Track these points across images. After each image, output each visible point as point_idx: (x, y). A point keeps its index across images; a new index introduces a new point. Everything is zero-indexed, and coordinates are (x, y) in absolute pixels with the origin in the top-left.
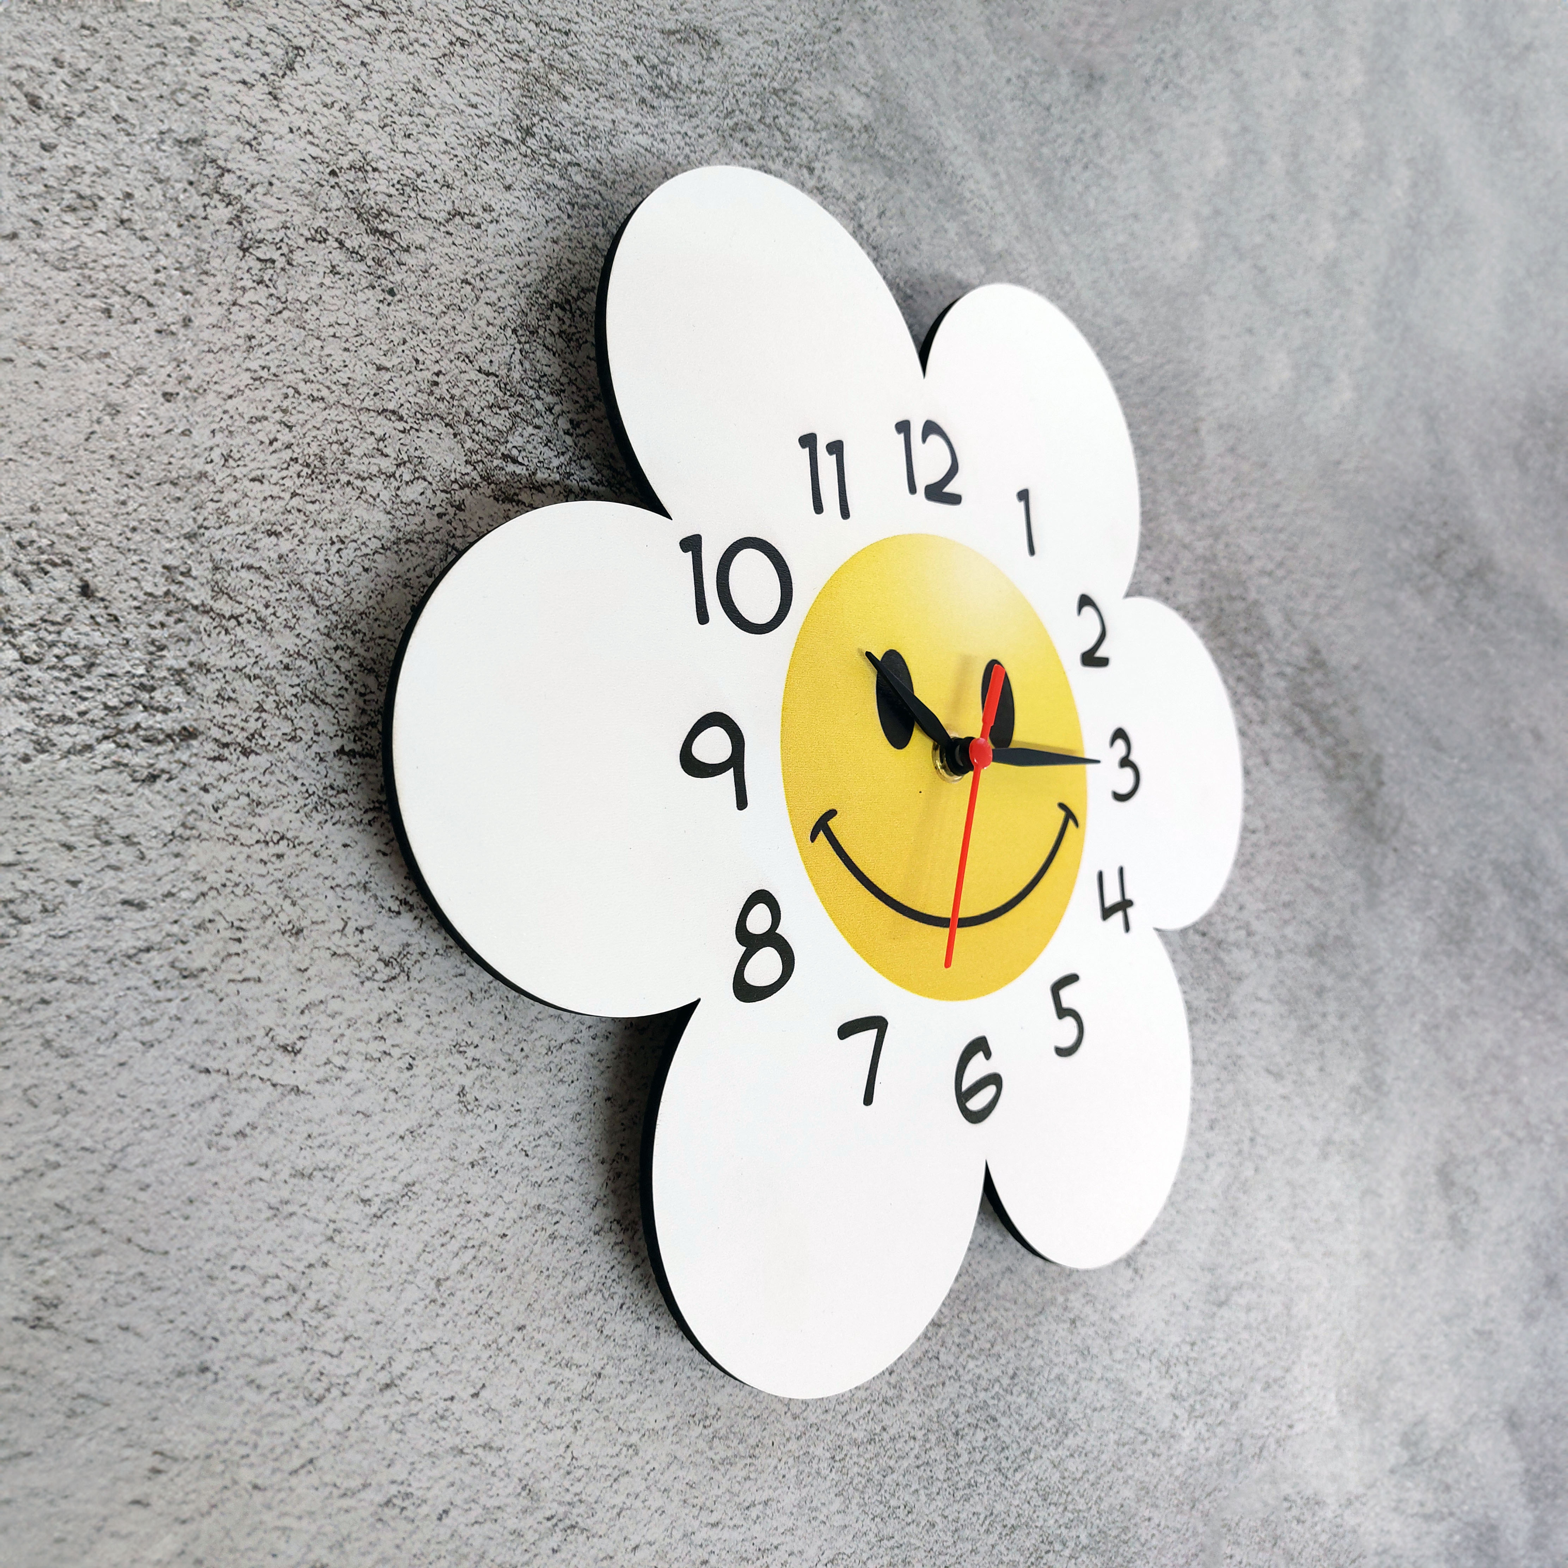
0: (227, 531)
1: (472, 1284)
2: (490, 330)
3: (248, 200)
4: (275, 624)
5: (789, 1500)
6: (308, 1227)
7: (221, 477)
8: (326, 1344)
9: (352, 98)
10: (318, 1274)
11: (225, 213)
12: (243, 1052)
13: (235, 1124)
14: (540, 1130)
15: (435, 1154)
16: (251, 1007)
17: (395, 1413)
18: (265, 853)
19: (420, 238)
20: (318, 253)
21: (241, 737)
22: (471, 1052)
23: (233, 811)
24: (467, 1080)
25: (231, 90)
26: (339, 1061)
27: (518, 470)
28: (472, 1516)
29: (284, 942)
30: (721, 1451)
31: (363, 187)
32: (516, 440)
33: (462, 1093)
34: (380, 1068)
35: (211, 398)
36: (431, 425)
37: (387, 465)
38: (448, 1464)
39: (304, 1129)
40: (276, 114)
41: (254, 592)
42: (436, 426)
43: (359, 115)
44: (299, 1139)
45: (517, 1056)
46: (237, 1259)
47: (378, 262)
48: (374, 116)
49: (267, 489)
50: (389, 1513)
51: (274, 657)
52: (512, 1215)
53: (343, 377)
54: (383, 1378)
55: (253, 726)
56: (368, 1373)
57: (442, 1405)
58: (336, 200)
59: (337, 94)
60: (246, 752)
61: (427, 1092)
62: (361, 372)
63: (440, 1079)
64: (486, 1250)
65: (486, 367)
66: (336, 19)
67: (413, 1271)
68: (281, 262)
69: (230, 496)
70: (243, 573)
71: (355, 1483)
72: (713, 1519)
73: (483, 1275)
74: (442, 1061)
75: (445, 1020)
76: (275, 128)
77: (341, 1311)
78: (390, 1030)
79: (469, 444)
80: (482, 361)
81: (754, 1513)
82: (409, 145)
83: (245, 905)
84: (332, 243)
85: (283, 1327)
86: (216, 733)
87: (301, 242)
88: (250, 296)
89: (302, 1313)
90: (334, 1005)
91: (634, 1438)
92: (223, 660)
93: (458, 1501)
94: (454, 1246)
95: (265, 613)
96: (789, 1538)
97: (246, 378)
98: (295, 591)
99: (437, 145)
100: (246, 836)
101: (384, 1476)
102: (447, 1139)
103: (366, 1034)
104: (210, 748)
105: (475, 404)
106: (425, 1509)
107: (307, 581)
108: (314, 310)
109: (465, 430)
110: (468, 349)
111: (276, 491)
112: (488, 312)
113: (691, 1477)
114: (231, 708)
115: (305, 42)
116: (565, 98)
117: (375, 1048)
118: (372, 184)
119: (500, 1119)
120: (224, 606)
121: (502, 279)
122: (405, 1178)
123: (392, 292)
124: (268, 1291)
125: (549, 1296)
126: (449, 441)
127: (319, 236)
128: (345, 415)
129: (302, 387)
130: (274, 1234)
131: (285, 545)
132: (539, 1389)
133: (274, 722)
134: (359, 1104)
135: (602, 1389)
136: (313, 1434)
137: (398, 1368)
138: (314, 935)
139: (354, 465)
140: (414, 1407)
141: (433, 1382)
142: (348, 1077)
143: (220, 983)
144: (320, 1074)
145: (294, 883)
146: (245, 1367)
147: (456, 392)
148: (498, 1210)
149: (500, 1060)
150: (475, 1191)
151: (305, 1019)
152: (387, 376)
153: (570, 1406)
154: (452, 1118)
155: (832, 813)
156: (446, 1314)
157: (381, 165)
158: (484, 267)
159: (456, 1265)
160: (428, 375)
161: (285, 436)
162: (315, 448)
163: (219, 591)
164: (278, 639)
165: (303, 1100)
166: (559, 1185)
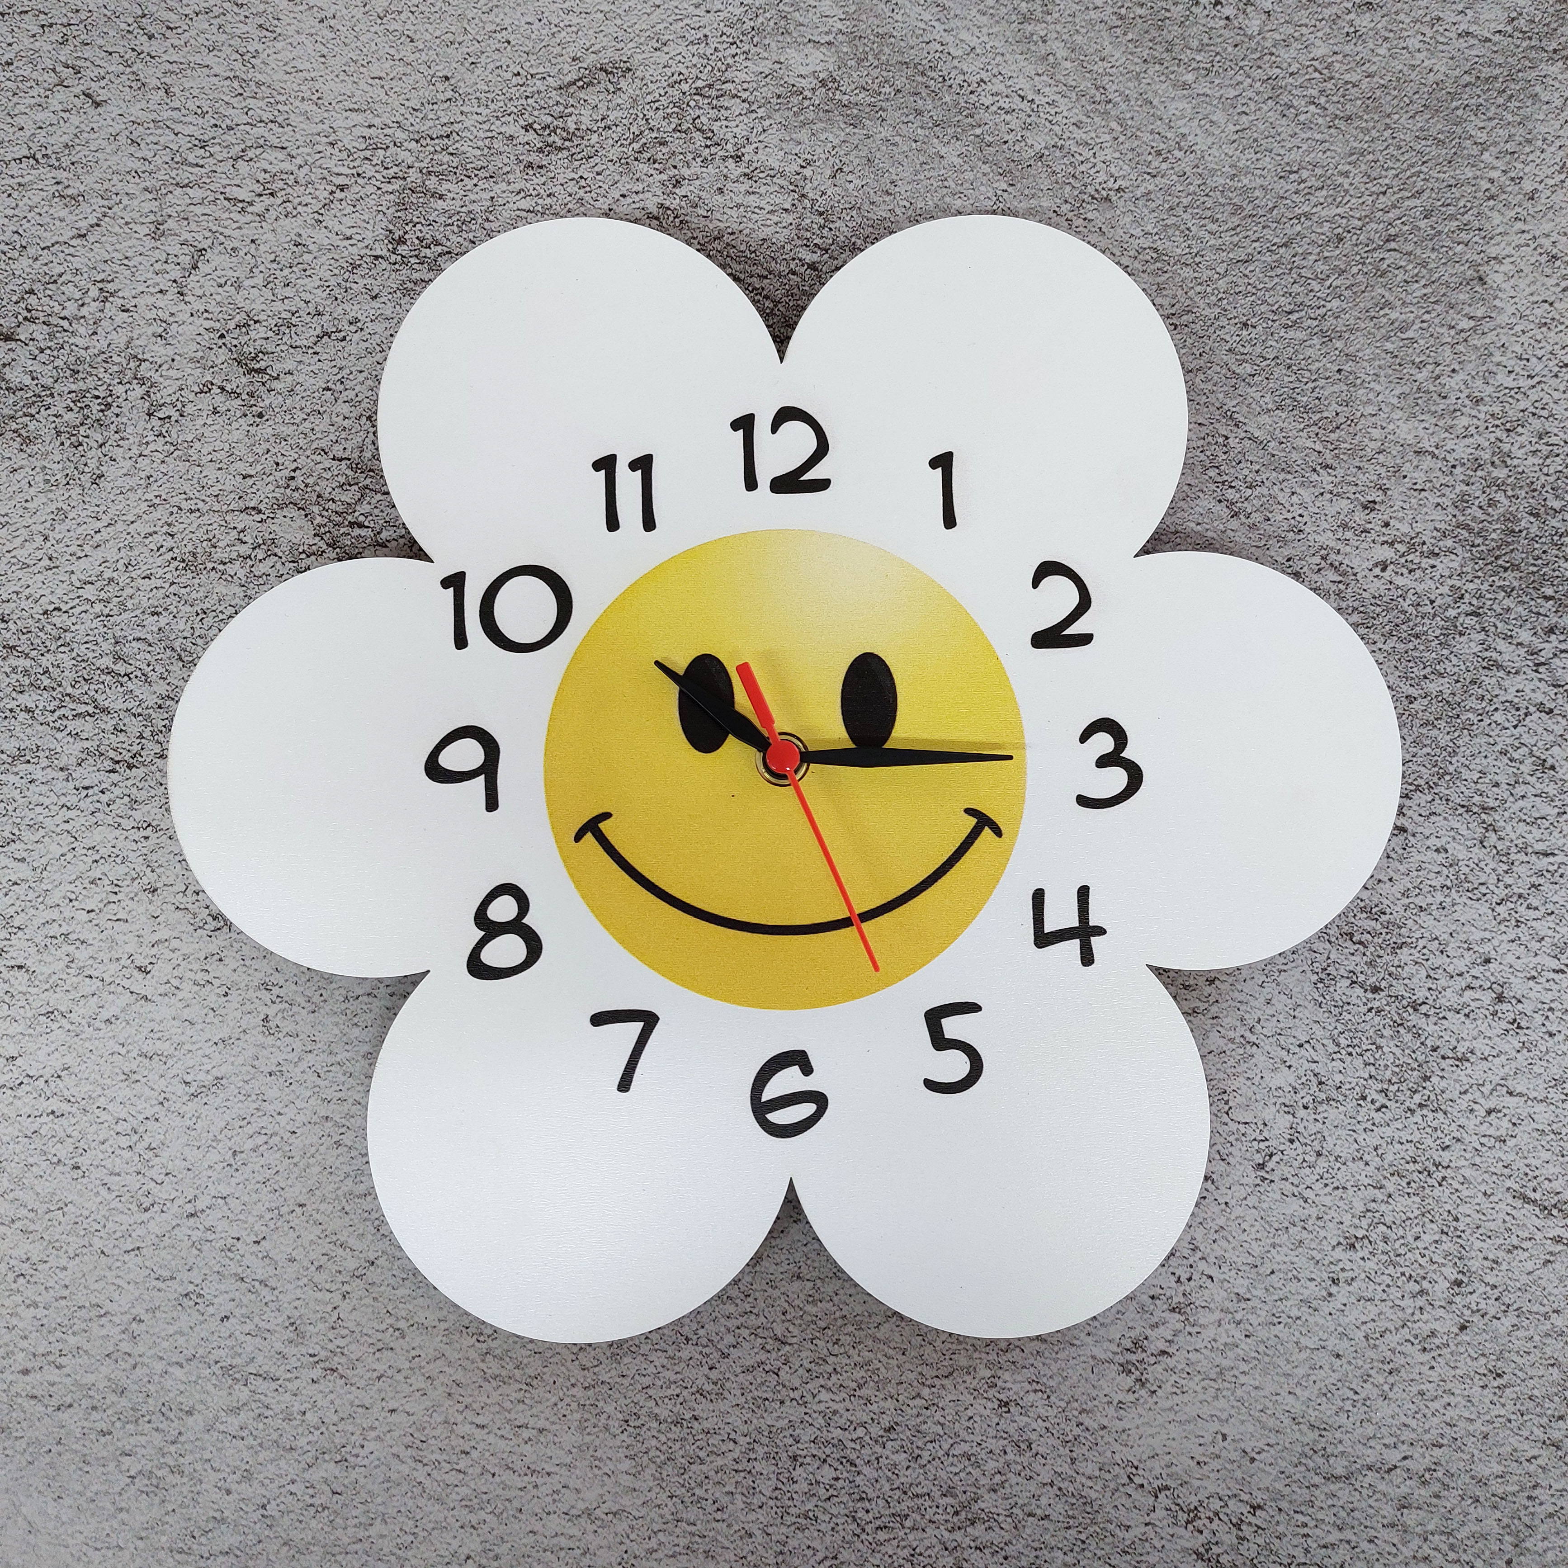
0: (125, 616)
1: (262, 1161)
2: (346, 423)
3: (156, 377)
4: (153, 677)
5: (569, 1439)
6: (147, 1091)
7: (123, 579)
8: (153, 1173)
9: (241, 273)
10: (151, 1124)
11: (140, 391)
12: (114, 967)
13: (105, 1014)
14: (332, 1059)
15: (240, 1060)
16: (120, 938)
17: (196, 1235)
18: (137, 835)
19: (289, 365)
20: (205, 402)
21: (127, 756)
22: (276, 991)
23: (120, 807)
24: (271, 1011)
25: (150, 300)
26: (175, 982)
27: (363, 532)
28: (247, 1328)
29: (144, 896)
30: (493, 1366)
31: (244, 339)
32: (365, 508)
33: (266, 1019)
34: (204, 992)
35: (120, 526)
36: (285, 512)
37: (244, 550)
38: (230, 1284)
39: (149, 1025)
40: (182, 306)
41: (140, 656)
42: (290, 511)
43: (247, 283)
44: (145, 1032)
45: (316, 999)
46: (102, 1102)
47: (251, 395)
48: (259, 280)
49: (153, 582)
50: (186, 1302)
51: (152, 701)
52: (301, 1118)
53: (215, 491)
54: (190, 1208)
55: (136, 748)
56: (180, 1202)
57: (230, 1241)
58: (223, 355)
59: (230, 273)
60: (130, 767)
61: (238, 1014)
62: (230, 483)
63: (248, 1007)
64: (276, 1139)
65: (340, 454)
66: (233, 216)
67: (215, 1139)
68: (175, 415)
69: (129, 591)
70: (134, 644)
71: (166, 1274)
72: (479, 1420)
73: (272, 1157)
74: (251, 994)
75: (256, 964)
76: (180, 317)
77: (165, 1154)
78: (213, 966)
79: (319, 520)
80: (337, 450)
81: (526, 1434)
82: (289, 292)
83: (122, 870)
84: (216, 390)
85: (126, 1154)
86: (112, 754)
87: (192, 397)
88: (152, 447)
89: (140, 1147)
90: (175, 944)
91: (402, 1324)
92: (119, 705)
93: (237, 1312)
94: (250, 1130)
95: (147, 670)
96: (564, 1471)
97: (144, 506)
98: (169, 652)
99: (310, 284)
100: (126, 824)
101: (185, 1276)
102: (251, 1051)
103: (195, 967)
104: (108, 764)
105: (326, 488)
106: (211, 1310)
107: (177, 645)
108: (197, 445)
109: (316, 509)
110: (323, 444)
111: (159, 583)
112: (345, 409)
113: (459, 1376)
114: (122, 737)
115: (205, 244)
116: (441, 197)
117: (201, 977)
118: (253, 334)
119: (297, 1044)
120: (121, 668)
121: (361, 377)
122: (215, 1073)
123: (260, 415)
124: (119, 1128)
125: (331, 1187)
126: (301, 521)
127: (206, 389)
128: (216, 518)
129: (185, 505)
130: (125, 1092)
131: (163, 621)
132: (312, 1256)
133: (149, 745)
134: (186, 1014)
135: (373, 1274)
136: (141, 1231)
137: (200, 1205)
138: (165, 894)
139: (218, 555)
140: (209, 1236)
141: (225, 1223)
142: (180, 995)
143: (102, 920)
144: (162, 989)
145: (154, 857)
146: (101, 1173)
147: (311, 481)
148: (290, 1112)
149: (301, 1000)
150: (271, 1094)
151: (154, 951)
152: (250, 481)
153: (340, 1278)
154: (256, 1036)
155: (607, 816)
156: (239, 1177)
157: (262, 317)
158: (345, 373)
159: (250, 1144)
160: (286, 473)
161: (169, 543)
162: (190, 548)
163: (118, 658)
164: (155, 688)
165: (149, 1006)
166: (346, 1106)
